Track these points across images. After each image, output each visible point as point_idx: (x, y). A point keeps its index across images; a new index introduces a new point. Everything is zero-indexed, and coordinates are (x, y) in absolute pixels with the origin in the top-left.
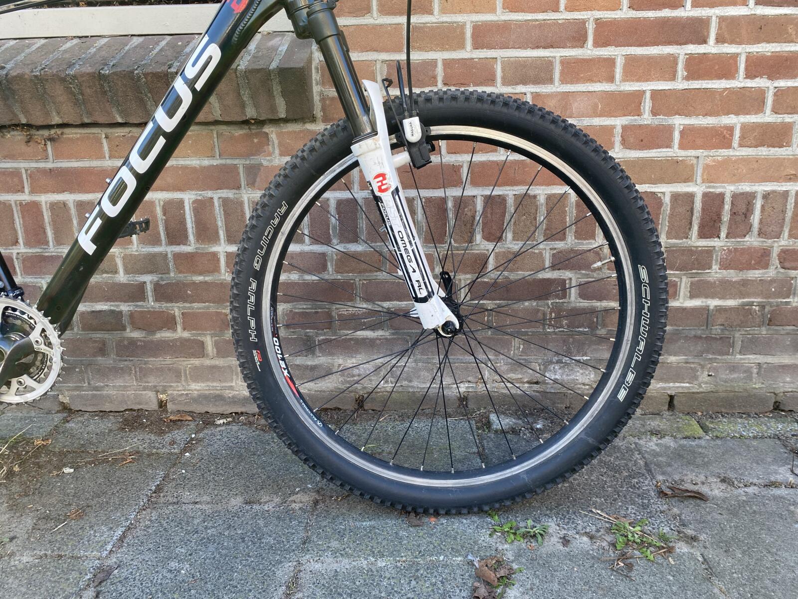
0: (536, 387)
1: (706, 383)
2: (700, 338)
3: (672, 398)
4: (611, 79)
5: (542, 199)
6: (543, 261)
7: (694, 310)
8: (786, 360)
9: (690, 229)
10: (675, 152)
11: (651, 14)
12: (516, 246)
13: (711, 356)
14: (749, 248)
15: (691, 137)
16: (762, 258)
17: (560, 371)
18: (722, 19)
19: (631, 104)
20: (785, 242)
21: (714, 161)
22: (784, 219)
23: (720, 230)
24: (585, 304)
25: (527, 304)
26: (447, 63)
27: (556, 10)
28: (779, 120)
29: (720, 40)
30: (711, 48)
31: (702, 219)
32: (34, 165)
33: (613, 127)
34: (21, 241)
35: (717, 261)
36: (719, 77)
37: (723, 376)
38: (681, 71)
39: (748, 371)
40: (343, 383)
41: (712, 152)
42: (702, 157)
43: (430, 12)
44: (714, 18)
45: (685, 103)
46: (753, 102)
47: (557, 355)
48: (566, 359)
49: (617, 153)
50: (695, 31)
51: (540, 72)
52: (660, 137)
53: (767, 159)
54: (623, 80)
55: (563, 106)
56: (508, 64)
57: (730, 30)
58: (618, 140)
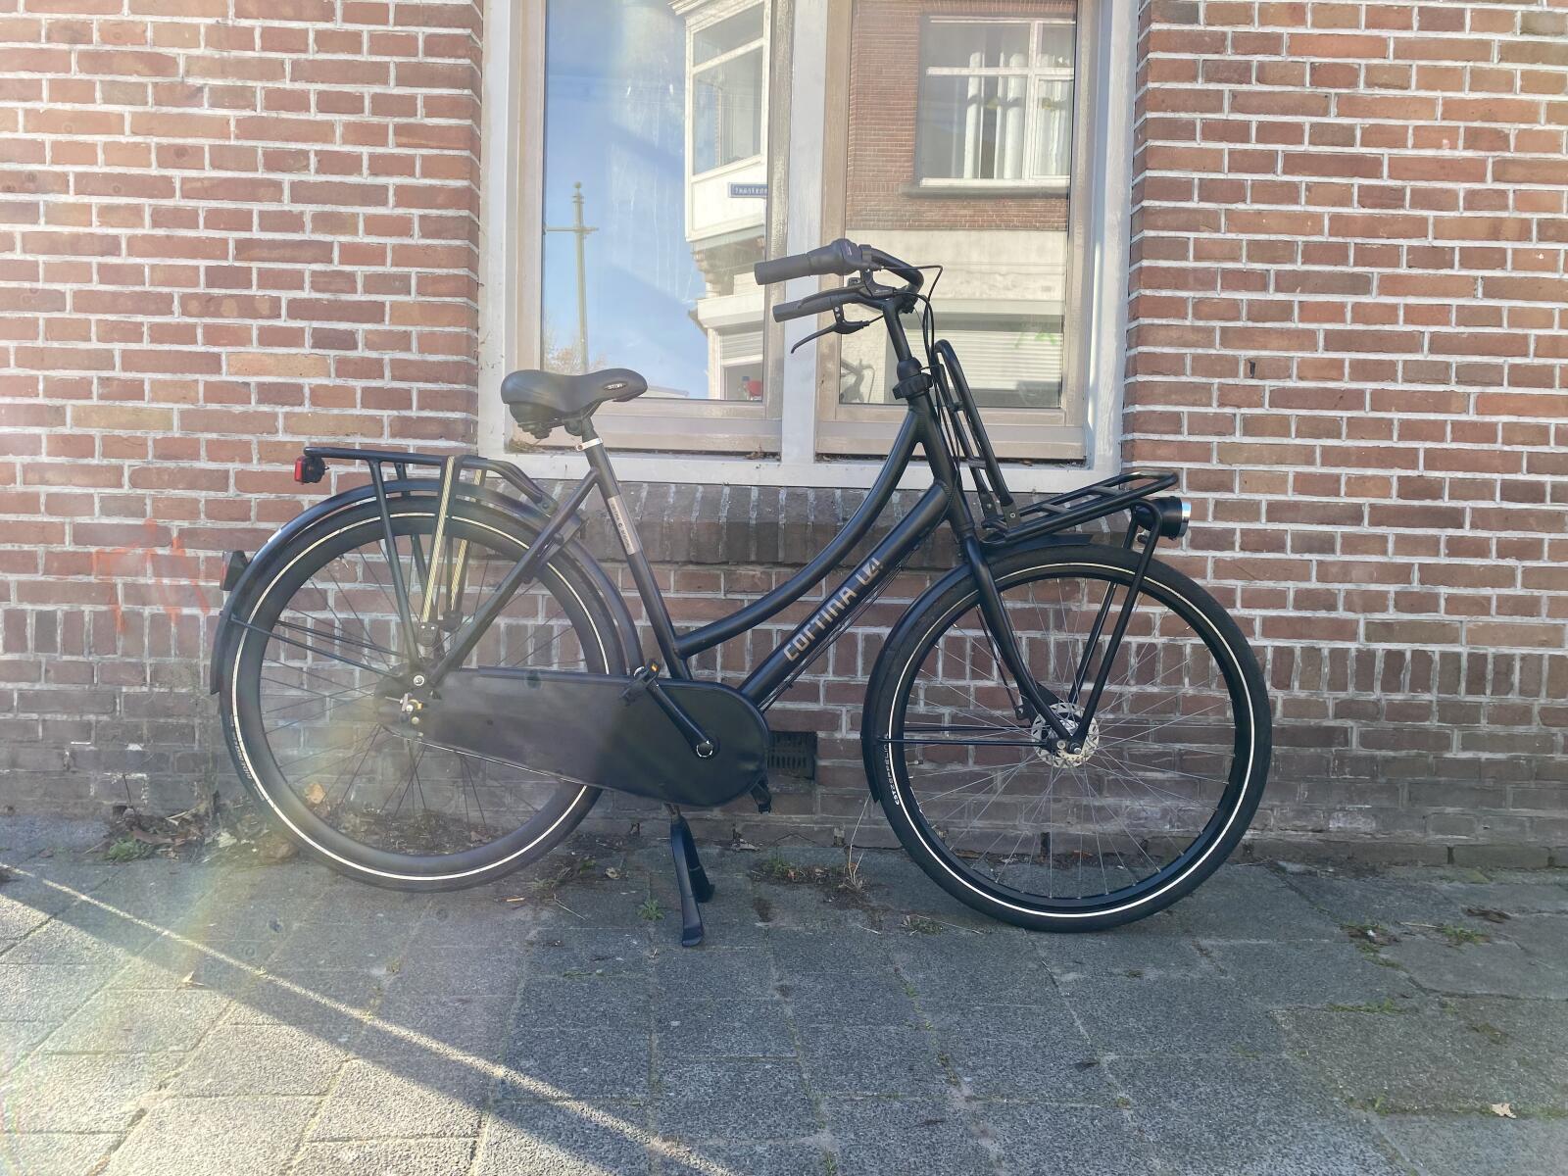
0: (1320, 836)
1: (1483, 836)
2: (1474, 789)
3: (1450, 849)
4: (1384, 552)
5: (1326, 652)
6: (1327, 709)
7: (1465, 761)
8: (1557, 814)
9: (1458, 685)
10: (1441, 616)
11: (1416, 503)
12: (1303, 694)
13: (1485, 808)
14: (1513, 705)
15: (1454, 605)
16: (1523, 715)
17: (1343, 819)
18: (1474, 510)
19: (1402, 573)
20: (1543, 700)
21: (1476, 626)
22: (1541, 680)
23: (1485, 688)
24: (1364, 752)
25: (1312, 750)
26: (1244, 532)
27: (1338, 494)
28: (1529, 594)
29: (1474, 526)
30: (1467, 532)
31: (1468, 676)
33: (1388, 592)
34: (830, 669)
35: (1484, 715)
36: (1476, 556)
37: (1500, 828)
38: (1443, 550)
39: (1521, 825)
40: (1128, 826)
41: (1474, 618)
42: (1465, 621)
43: (1232, 490)
44: (1468, 509)
45: (1447, 576)
46: (1505, 577)
47: (1340, 802)
48: (1349, 807)
49: (1391, 615)
50: (1454, 518)
51: (1325, 544)
52: (1427, 603)
53: (1521, 626)
54: (1395, 554)
55: (1345, 572)
56: (1296, 535)
57: (1482, 519)
58: (1391, 603)
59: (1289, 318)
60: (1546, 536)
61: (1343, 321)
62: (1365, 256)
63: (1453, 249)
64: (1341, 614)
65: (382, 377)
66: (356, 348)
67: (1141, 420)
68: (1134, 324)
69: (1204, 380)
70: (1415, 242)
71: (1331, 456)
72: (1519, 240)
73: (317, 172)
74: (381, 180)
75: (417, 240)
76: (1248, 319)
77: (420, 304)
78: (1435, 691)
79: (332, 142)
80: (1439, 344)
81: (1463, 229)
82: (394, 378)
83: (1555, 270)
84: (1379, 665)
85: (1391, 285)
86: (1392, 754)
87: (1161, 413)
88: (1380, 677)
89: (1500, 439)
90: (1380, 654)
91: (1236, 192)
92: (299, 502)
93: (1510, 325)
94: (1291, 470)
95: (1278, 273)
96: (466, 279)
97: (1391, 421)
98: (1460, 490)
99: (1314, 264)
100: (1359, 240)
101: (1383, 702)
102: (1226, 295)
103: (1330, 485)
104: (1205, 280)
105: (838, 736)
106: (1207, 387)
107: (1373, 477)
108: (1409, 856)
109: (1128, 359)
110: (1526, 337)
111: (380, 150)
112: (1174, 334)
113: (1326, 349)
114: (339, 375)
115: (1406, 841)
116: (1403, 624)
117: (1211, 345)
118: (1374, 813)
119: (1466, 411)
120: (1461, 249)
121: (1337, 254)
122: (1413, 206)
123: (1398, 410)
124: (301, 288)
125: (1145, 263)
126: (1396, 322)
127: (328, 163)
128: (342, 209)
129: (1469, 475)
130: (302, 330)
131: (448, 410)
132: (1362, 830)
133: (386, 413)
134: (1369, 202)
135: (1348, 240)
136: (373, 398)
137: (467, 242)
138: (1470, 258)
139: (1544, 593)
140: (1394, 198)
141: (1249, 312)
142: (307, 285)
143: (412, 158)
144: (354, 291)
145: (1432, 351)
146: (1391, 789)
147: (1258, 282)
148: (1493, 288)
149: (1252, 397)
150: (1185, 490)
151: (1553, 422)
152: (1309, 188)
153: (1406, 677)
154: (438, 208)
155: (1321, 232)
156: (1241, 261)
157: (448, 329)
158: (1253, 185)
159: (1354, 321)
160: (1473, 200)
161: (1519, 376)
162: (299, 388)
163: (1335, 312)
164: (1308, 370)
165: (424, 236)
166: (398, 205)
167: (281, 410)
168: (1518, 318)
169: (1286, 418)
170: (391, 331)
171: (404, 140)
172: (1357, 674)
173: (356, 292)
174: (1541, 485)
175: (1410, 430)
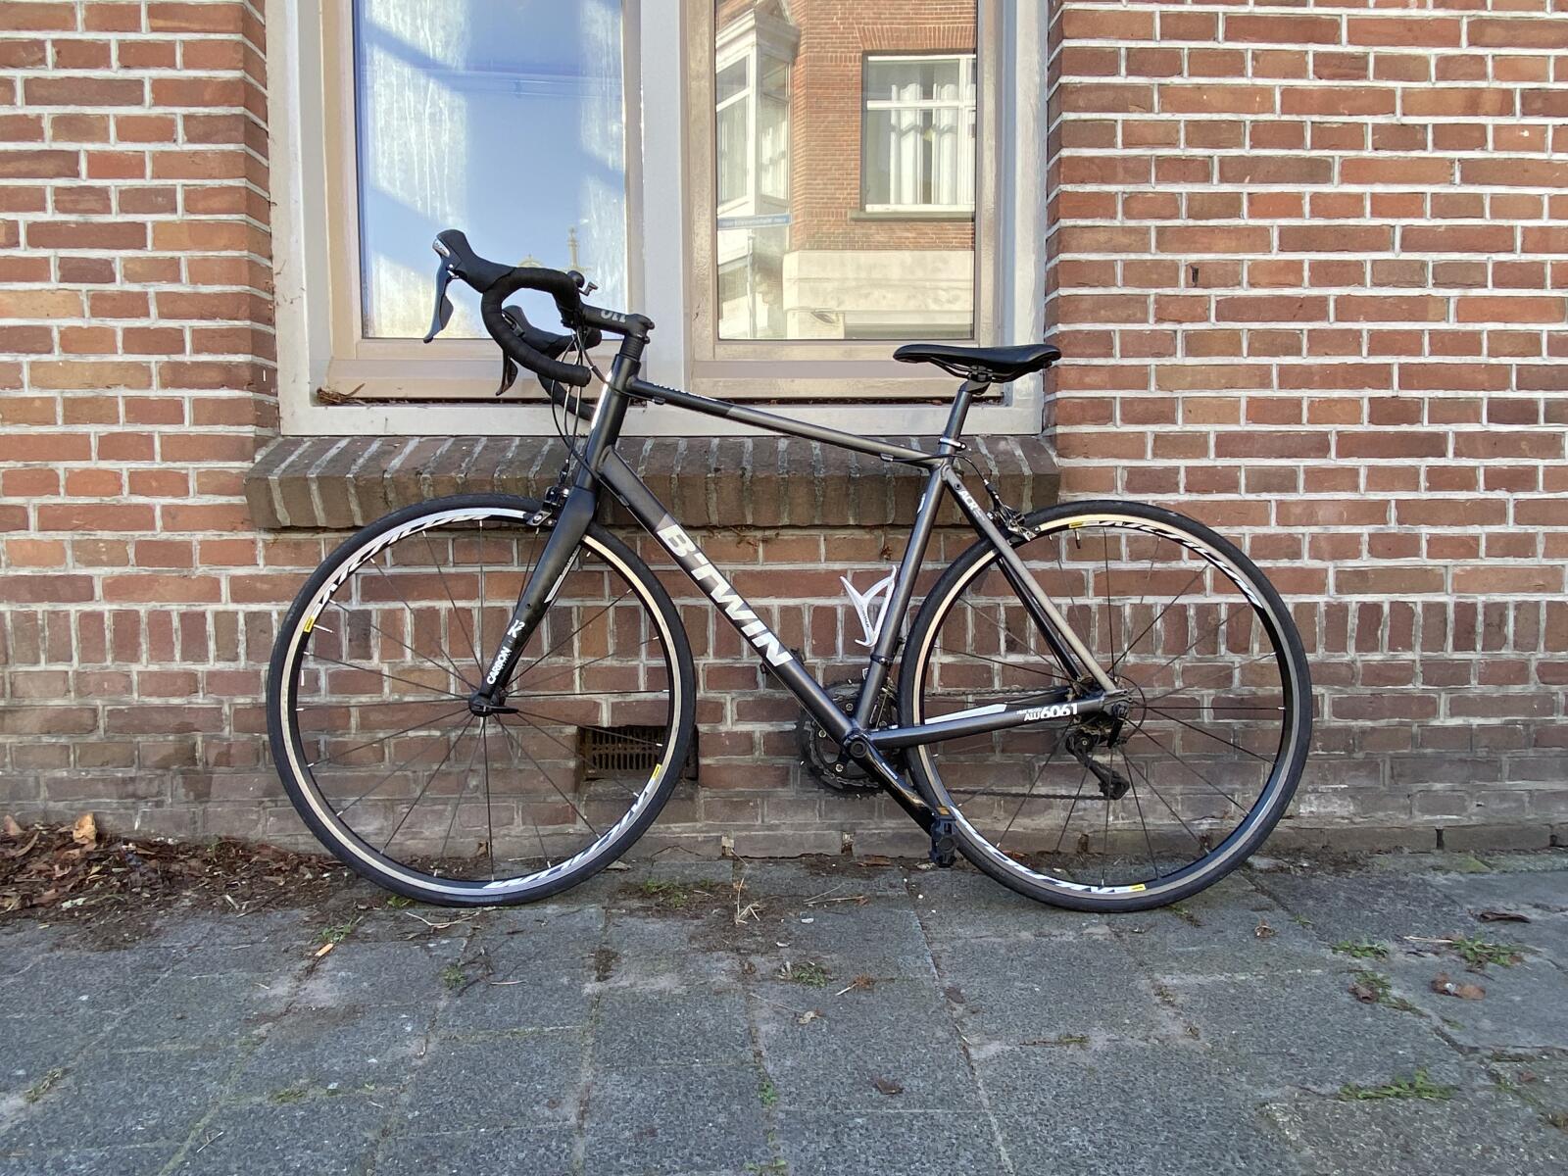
0: (1288, 823)
1: (1475, 815)
2: (1466, 761)
3: (1439, 832)
4: (1356, 488)
7: (1456, 729)
8: (1559, 786)
9: (1445, 641)
10: (1423, 561)
11: (1391, 429)
12: (1263, 659)
13: (1478, 783)
14: (1507, 662)
15: (1438, 547)
16: (1519, 672)
17: (1316, 802)
18: (1458, 435)
19: (1375, 512)
20: (1541, 654)
21: (1463, 570)
22: (1538, 630)
23: (1475, 643)
24: (1340, 723)
25: (1277, 723)
26: (1190, 471)
27: (1299, 422)
28: (1523, 531)
29: (1457, 454)
30: (1450, 461)
31: (1456, 628)
32: (742, 567)
33: (1360, 535)
35: (1475, 675)
36: (1461, 488)
37: (1495, 805)
38: (1423, 483)
39: (1519, 800)
40: (1064, 820)
41: (1461, 562)
42: (1451, 566)
43: (1174, 422)
44: (1450, 434)
45: (1429, 512)
46: (1495, 513)
47: (1312, 783)
48: (1322, 788)
49: (1365, 562)
50: (1433, 445)
51: (1284, 481)
52: (1405, 545)
53: (1515, 569)
54: (1366, 490)
55: (1309, 514)
56: (1251, 472)
57: (1468, 445)
58: (1365, 548)
59: (1237, 214)
60: (1540, 463)
61: (1301, 215)
62: (1325, 137)
63: (1425, 126)
64: (1306, 562)
65: (147, 315)
66: (113, 280)
67: (1065, 342)
68: (1055, 228)
69: (1138, 291)
70: (1381, 119)
71: (1289, 377)
72: (1501, 115)
73: (57, 66)
74: (135, 74)
75: (182, 145)
76: (1189, 217)
77: (190, 223)
78: (1418, 648)
79: (73, 29)
80: (1413, 240)
81: (1436, 103)
82: (162, 316)
83: (1542, 150)
84: (1353, 621)
85: (1354, 171)
86: (1369, 724)
87: (1089, 333)
88: (1355, 635)
89: (1485, 350)
90: (1353, 608)
91: (1169, 63)
92: (52, 470)
93: (1494, 216)
94: (1243, 395)
95: (1223, 160)
96: (244, 192)
97: (1359, 332)
98: (1443, 411)
99: (1264, 148)
100: (1316, 118)
101: (1359, 664)
102: (1161, 188)
103: (1289, 411)
104: (1135, 170)
105: (723, 728)
106: (1142, 300)
107: (1341, 400)
108: (1394, 843)
109: (1048, 273)
110: (1511, 229)
111: (131, 36)
112: (1102, 237)
113: (1282, 250)
114: (94, 315)
115: (1389, 824)
116: (1377, 571)
117: (1146, 250)
118: (1353, 794)
119: (1444, 318)
120: (1435, 126)
121: (1290, 135)
122: (1378, 76)
123: (1368, 320)
124: (43, 209)
125: (1065, 153)
126: (1361, 215)
127: (69, 54)
128: (89, 110)
129: (1450, 394)
130: (46, 260)
131: (229, 352)
132: (1338, 814)
133: (153, 358)
134: (1326, 72)
135: (1304, 118)
136: (139, 340)
137: (243, 146)
138: (1446, 137)
139: (1541, 529)
140: (1354, 67)
141: (1189, 208)
142: (50, 205)
143: (171, 45)
144: (107, 210)
145: (1404, 248)
146: (1371, 766)
147: (1199, 170)
148: (1473, 172)
149: (1194, 309)
150: (1118, 422)
151: (1544, 328)
152: (1256, 56)
153: (1384, 633)
154: (206, 105)
155: (1273, 111)
156: (1178, 147)
157: (224, 253)
158: (1190, 56)
159: (1314, 214)
160: (1446, 69)
161: (1507, 276)
162: (47, 331)
163: (1290, 205)
164: (1263, 274)
165: (190, 140)
166: (157, 102)
167: (25, 359)
168: (1501, 206)
169: (1236, 333)
170: (155, 259)
171: (161, 23)
172: (1328, 630)
173: (110, 213)
174: (1533, 403)
175: (1382, 343)
